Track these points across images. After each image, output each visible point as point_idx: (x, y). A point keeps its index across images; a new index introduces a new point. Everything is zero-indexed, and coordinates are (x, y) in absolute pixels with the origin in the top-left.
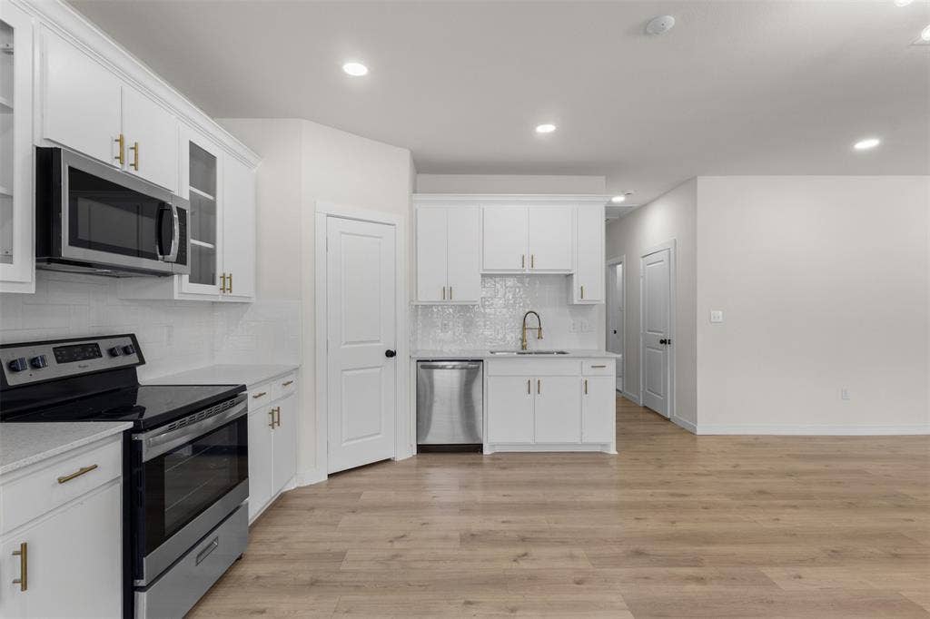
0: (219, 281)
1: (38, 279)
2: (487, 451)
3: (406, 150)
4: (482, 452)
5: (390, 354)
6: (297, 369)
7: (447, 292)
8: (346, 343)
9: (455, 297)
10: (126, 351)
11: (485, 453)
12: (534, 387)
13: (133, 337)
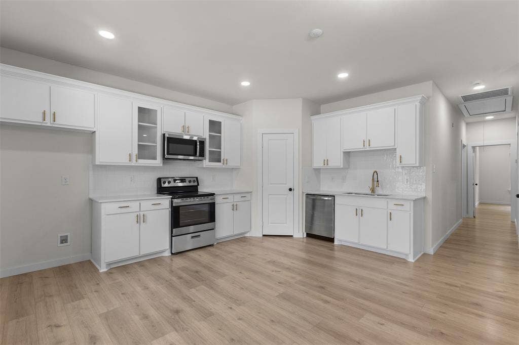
0: (222, 161)
1: (163, 163)
2: (336, 242)
3: (300, 99)
4: (333, 242)
5: (290, 190)
6: (251, 192)
7: (326, 162)
8: (271, 184)
9: (330, 165)
10: (194, 181)
11: (335, 243)
12: (359, 212)
13: (197, 178)
